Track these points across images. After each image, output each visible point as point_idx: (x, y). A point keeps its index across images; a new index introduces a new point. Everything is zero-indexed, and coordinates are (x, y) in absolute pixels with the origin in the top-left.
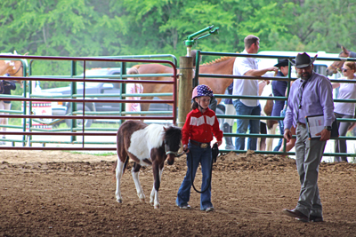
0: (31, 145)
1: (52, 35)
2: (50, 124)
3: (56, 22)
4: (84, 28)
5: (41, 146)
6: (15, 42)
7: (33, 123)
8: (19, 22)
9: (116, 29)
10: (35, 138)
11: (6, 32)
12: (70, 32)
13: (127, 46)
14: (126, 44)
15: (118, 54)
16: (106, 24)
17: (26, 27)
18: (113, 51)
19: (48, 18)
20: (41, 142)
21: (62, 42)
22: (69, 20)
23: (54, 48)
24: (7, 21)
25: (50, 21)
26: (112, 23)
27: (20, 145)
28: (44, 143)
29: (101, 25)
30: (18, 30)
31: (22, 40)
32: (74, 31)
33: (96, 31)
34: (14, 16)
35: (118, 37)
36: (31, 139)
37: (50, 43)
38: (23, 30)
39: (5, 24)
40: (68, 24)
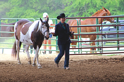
0: (82, 53)
1: (88, 9)
2: (89, 44)
3: (90, 3)
4: (101, 5)
5: (86, 53)
6: (73, 12)
7: (82, 44)
8: (75, 4)
9: (115, 4)
10: (83, 50)
11: (70, 8)
12: (95, 7)
13: (119, 11)
14: (118, 10)
15: (115, 15)
16: (110, 2)
17: (77, 6)
18: (113, 13)
19: (86, 2)
20: (86, 52)
21: (93, 11)
22: (95, 2)
23: (90, 14)
24: (70, 4)
25: (87, 3)
26: (112, 2)
27: (77, 53)
28: (87, 52)
29: (108, 3)
30: (75, 7)
31: (76, 11)
32: (98, 6)
33: (106, 6)
34: (73, 2)
35: (115, 8)
36: (81, 50)
37: (88, 12)
38: (76, 7)
39: (69, 5)
40: (95, 3)
